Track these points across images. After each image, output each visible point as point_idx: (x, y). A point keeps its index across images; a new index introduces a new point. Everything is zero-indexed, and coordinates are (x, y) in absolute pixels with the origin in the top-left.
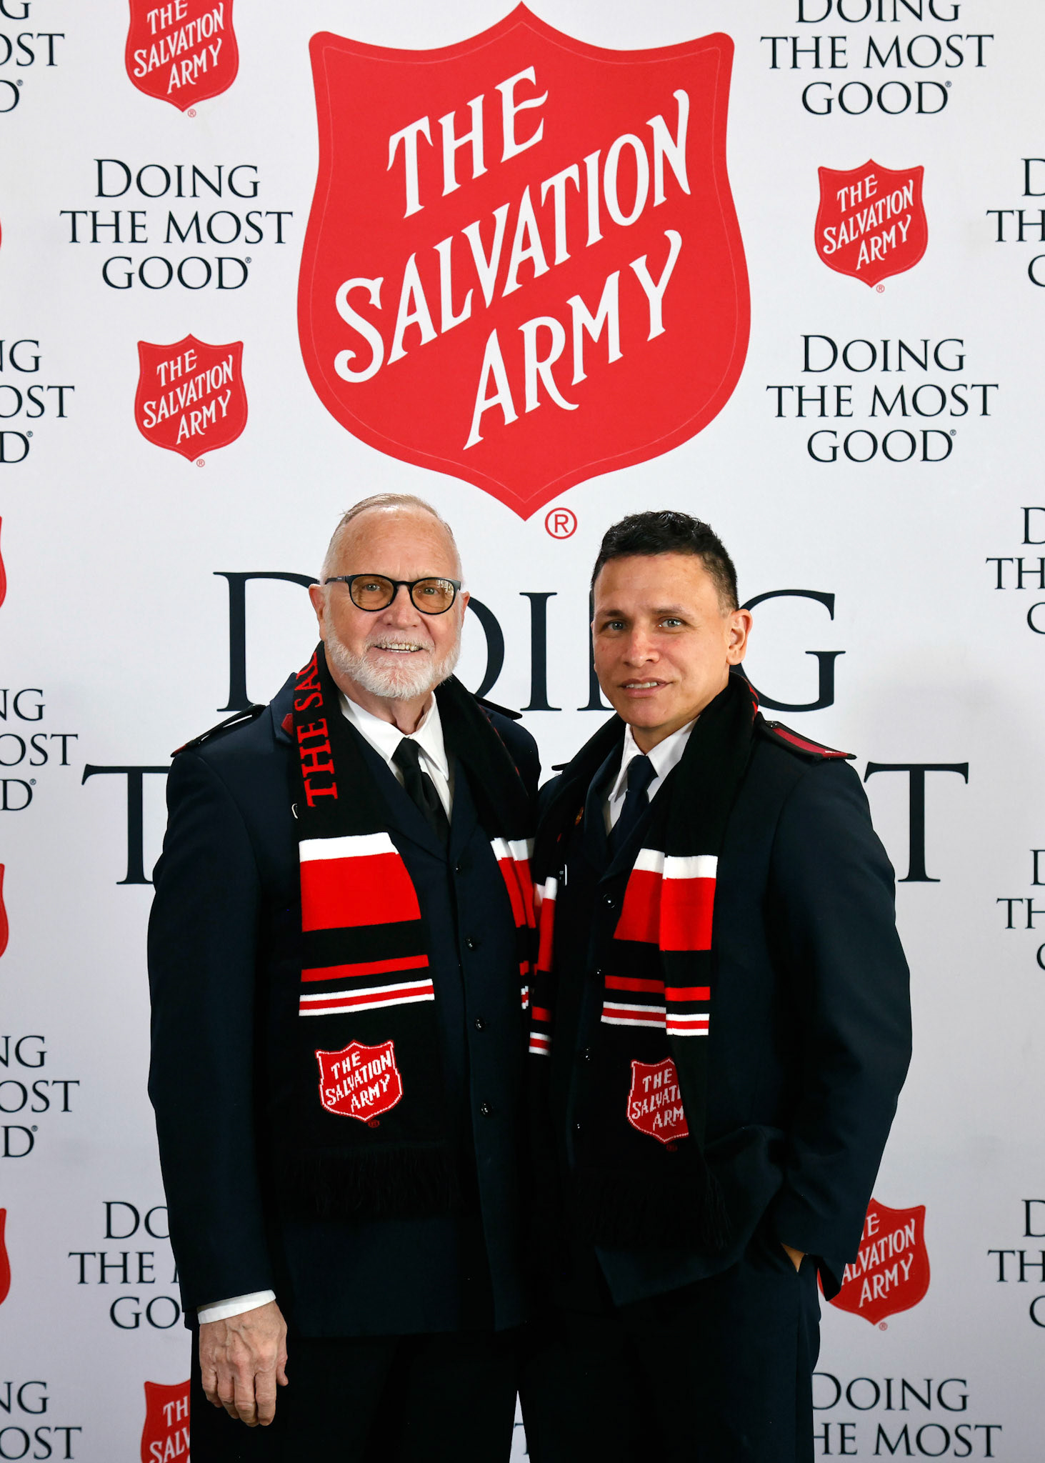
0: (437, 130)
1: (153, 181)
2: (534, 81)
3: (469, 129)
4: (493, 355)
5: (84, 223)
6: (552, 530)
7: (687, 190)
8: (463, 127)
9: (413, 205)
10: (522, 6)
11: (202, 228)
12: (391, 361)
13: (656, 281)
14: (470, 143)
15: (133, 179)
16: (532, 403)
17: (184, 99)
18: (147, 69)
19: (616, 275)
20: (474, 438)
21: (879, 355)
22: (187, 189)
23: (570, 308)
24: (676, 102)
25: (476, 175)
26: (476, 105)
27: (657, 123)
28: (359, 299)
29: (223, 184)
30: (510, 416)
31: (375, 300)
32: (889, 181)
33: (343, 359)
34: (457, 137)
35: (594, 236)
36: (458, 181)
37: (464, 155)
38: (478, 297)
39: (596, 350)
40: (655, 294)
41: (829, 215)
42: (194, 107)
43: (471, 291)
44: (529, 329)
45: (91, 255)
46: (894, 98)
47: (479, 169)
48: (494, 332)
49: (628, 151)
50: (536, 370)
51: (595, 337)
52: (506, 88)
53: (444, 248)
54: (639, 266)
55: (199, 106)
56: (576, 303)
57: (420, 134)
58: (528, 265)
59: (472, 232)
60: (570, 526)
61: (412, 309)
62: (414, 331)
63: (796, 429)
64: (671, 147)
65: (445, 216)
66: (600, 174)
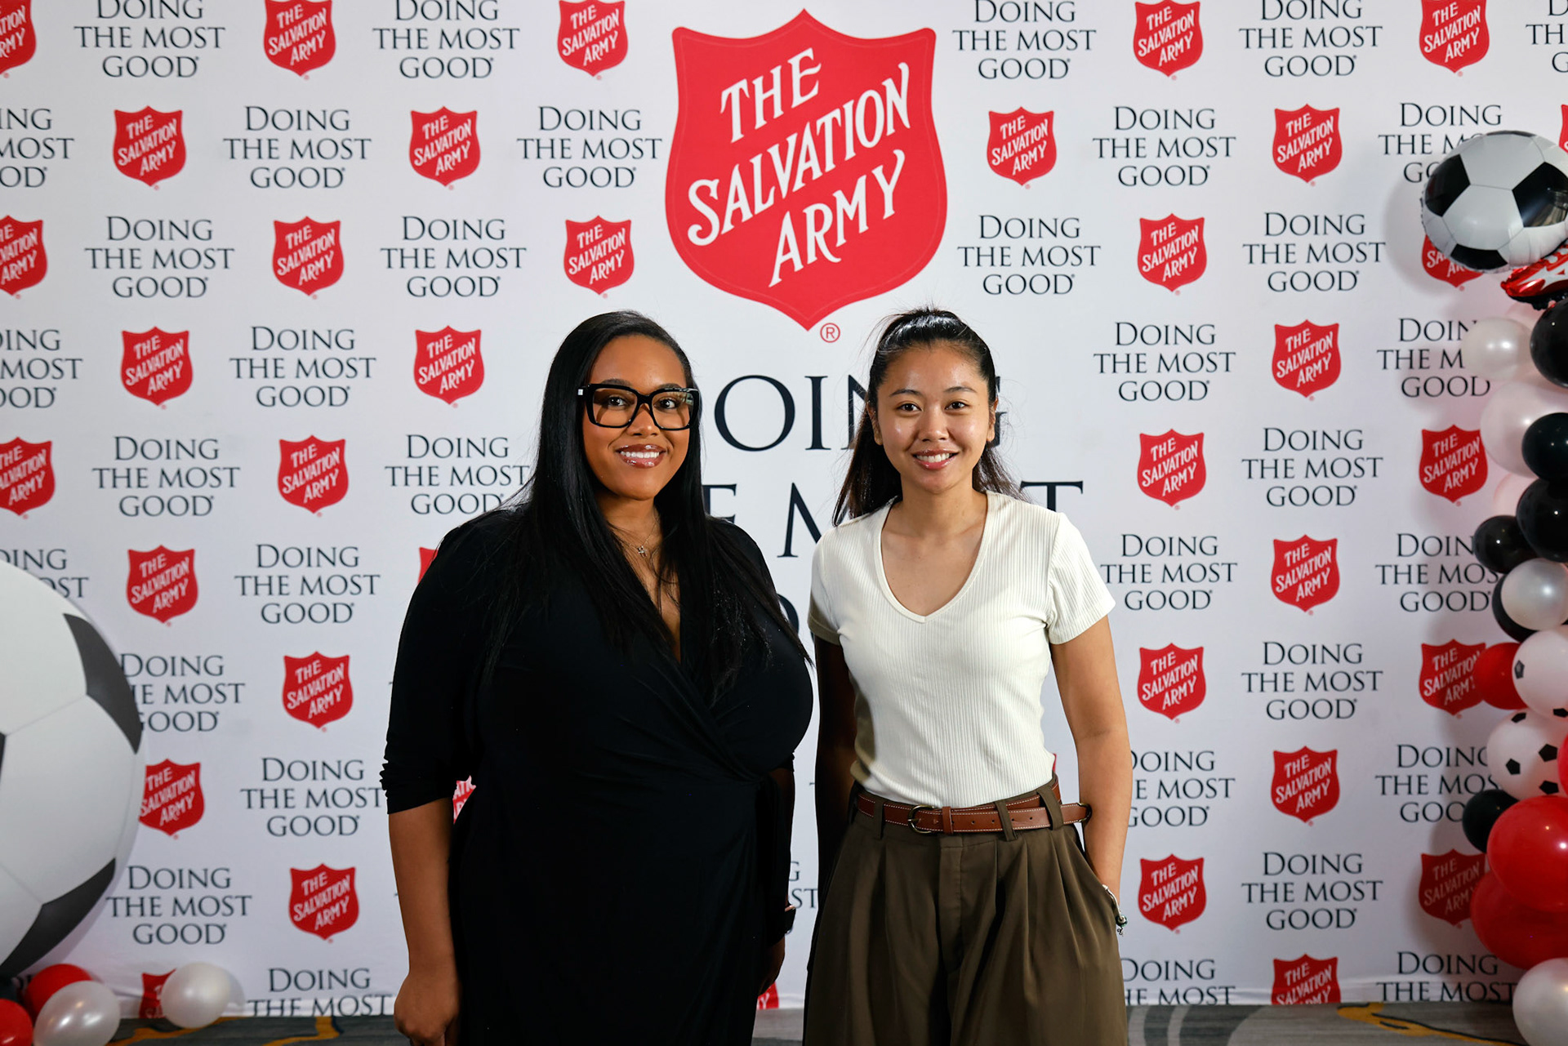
0: (751, 88)
1: (575, 120)
2: (812, 57)
3: (771, 87)
4: (787, 227)
5: (532, 146)
6: (825, 337)
7: (907, 124)
8: (768, 86)
9: (737, 135)
10: (804, 11)
11: (606, 149)
12: (723, 232)
13: (889, 181)
14: (772, 97)
15: (563, 119)
16: (812, 258)
17: (594, 68)
18: (571, 50)
19: (864, 177)
20: (776, 279)
21: (1027, 227)
22: (596, 124)
23: (834, 199)
24: (900, 71)
25: (776, 116)
26: (776, 72)
27: (889, 84)
28: (703, 193)
29: (618, 122)
30: (798, 266)
31: (714, 194)
32: (1033, 120)
33: (693, 230)
34: (765, 91)
35: (850, 153)
36: (765, 119)
37: (769, 103)
38: (778, 192)
39: (851, 225)
40: (888, 190)
41: (996, 141)
42: (600, 74)
43: (773, 188)
44: (810, 212)
45: (536, 166)
46: (1035, 69)
47: (778, 112)
48: (788, 214)
49: (871, 101)
50: (815, 237)
51: (851, 217)
52: (795, 62)
53: (757, 161)
54: (878, 172)
55: (604, 73)
56: (839, 195)
57: (741, 91)
58: (808, 172)
59: (774, 151)
60: (836, 334)
61: (736, 199)
62: (737, 213)
63: (976, 274)
64: (897, 98)
65: (756, 141)
66: (853, 114)
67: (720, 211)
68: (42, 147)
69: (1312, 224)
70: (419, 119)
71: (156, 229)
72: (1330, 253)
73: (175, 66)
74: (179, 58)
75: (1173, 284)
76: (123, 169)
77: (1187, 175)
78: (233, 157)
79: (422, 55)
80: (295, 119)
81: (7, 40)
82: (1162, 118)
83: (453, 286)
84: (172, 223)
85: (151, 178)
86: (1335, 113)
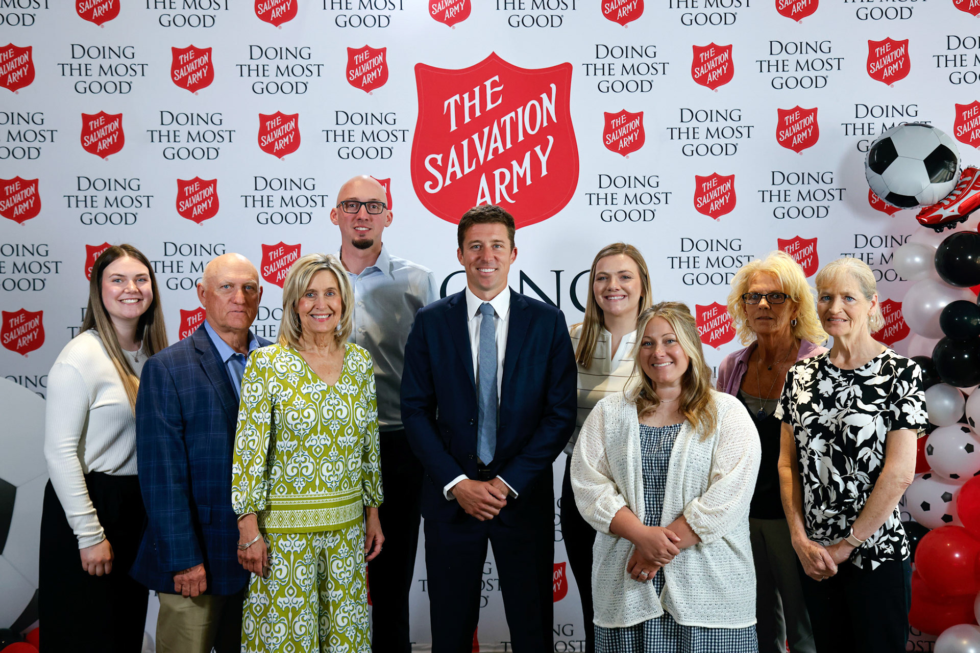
0: (462, 99)
1: (357, 119)
2: (498, 80)
3: (474, 99)
4: (483, 183)
5: (331, 135)
7: (555, 121)
8: (472, 98)
9: (453, 127)
10: (493, 53)
11: (375, 136)
12: (445, 185)
13: (544, 156)
14: (474, 104)
15: (349, 118)
16: (498, 200)
17: (368, 88)
18: (354, 77)
19: (530, 152)
21: (627, 181)
22: (369, 122)
23: (512, 165)
24: (551, 88)
25: (476, 116)
26: (477, 90)
27: (544, 96)
28: (433, 162)
29: (383, 120)
30: (490, 205)
31: (440, 163)
32: (630, 117)
33: (428, 184)
34: (470, 102)
35: (521, 138)
36: (470, 118)
37: (472, 108)
38: (478, 161)
39: (522, 180)
40: (544, 160)
41: (608, 130)
42: (372, 91)
43: (475, 159)
44: (497, 173)
45: (333, 146)
46: (632, 86)
47: (478, 114)
48: (484, 174)
49: (533, 106)
50: (499, 188)
51: (522, 176)
52: (488, 83)
53: (465, 143)
54: (538, 149)
55: (374, 91)
56: (514, 163)
57: (456, 101)
58: (496, 149)
59: (476, 137)
61: (453, 166)
62: (453, 174)
63: (597, 210)
64: (549, 105)
65: (465, 131)
66: (523, 115)
67: (444, 173)
68: (38, 135)
69: (801, 178)
70: (264, 119)
71: (107, 184)
72: (811, 195)
73: (118, 87)
74: (120, 82)
75: (715, 215)
76: (87, 149)
77: (724, 149)
78: (152, 141)
79: (266, 80)
80: (189, 118)
81: (18, 72)
82: (709, 115)
83: (284, 218)
84: (116, 181)
85: (103, 154)
86: (815, 111)
